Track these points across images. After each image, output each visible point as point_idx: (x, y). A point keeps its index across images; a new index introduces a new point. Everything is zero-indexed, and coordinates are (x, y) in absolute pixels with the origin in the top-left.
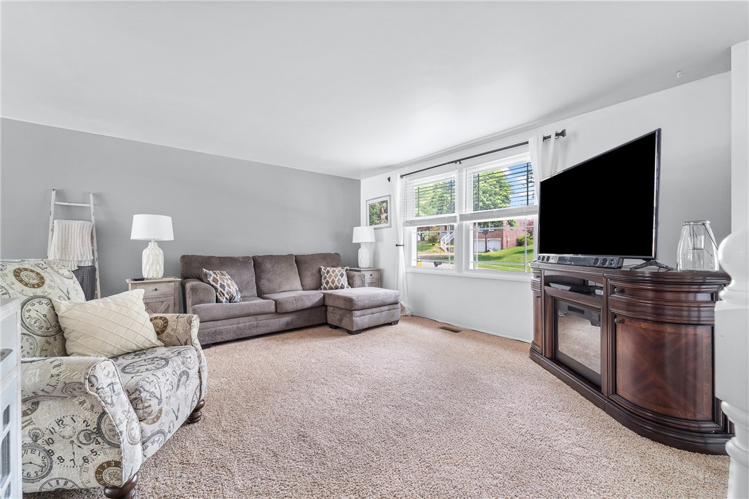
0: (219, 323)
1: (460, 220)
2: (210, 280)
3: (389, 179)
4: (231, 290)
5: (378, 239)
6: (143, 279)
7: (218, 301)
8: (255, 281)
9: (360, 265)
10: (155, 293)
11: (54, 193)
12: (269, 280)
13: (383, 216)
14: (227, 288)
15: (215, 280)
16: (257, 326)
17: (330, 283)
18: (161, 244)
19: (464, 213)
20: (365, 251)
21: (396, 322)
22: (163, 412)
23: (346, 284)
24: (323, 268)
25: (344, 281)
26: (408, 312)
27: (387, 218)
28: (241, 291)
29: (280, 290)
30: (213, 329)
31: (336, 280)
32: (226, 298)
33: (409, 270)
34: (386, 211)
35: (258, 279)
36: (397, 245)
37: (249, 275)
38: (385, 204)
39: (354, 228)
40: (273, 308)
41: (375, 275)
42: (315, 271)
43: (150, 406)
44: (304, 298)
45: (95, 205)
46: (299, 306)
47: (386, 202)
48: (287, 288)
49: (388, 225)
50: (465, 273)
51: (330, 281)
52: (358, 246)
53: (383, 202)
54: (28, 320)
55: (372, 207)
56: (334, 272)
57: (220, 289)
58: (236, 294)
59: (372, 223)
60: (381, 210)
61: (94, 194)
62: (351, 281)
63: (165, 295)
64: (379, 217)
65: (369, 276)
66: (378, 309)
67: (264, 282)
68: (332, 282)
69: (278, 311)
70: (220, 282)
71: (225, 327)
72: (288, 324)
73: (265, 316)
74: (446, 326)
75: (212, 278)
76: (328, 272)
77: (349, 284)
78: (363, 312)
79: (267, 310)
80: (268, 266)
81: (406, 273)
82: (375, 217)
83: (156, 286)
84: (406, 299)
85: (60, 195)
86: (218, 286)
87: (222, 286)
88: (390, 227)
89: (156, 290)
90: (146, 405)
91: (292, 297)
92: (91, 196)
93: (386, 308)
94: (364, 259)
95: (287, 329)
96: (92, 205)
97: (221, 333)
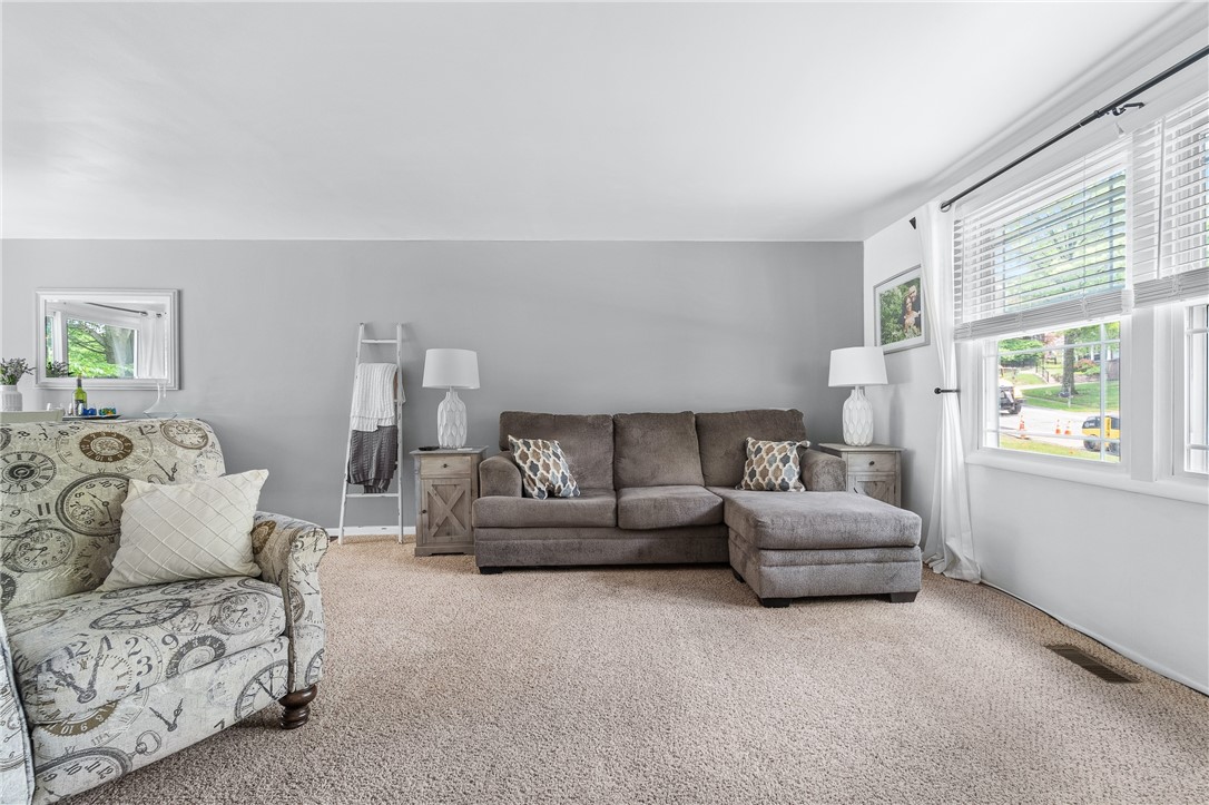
0: (513, 533)
1: (1138, 302)
2: (517, 455)
3: (913, 222)
4: (550, 476)
5: (895, 377)
6: (438, 448)
7: (525, 494)
8: (611, 460)
9: (847, 439)
10: (445, 471)
11: (362, 328)
12: (634, 461)
13: (910, 320)
14: (541, 470)
15: (524, 457)
16: (579, 549)
17: (758, 476)
18: (462, 393)
19: (1155, 277)
20: (859, 404)
21: (908, 597)
22: (117, 713)
23: (793, 481)
24: (751, 440)
25: (790, 473)
26: (968, 572)
27: (918, 323)
28: (580, 477)
29: (654, 482)
30: (503, 543)
31: (771, 470)
32: (539, 489)
33: (974, 457)
34: (916, 306)
35: (617, 456)
36: (938, 391)
37: (601, 449)
38: (913, 288)
39: (835, 354)
40: (609, 518)
41: (886, 464)
42: (733, 447)
43: (53, 702)
44: (675, 503)
45: (403, 341)
46: (662, 519)
47: (917, 282)
48: (668, 477)
49: (921, 339)
50: (1165, 485)
51: (758, 471)
52: (845, 392)
53: (909, 284)
54: (71, 509)
55: (887, 299)
56: (770, 449)
57: (528, 472)
58: (560, 483)
59: (886, 337)
60: (905, 304)
61: (403, 326)
62: (806, 475)
63: (459, 475)
64: (902, 322)
65: (866, 466)
66: (838, 555)
67: (625, 463)
68: (761, 473)
69: (620, 524)
70: (531, 459)
71: (524, 541)
72: (640, 552)
73: (596, 532)
74: (1082, 644)
75: (519, 452)
76: (759, 450)
77: (801, 479)
78: (790, 555)
79: (596, 520)
80: (635, 433)
81: (966, 464)
82: (891, 324)
83: (447, 460)
84: (967, 535)
85: (369, 330)
86: (526, 467)
87: (534, 468)
88: (927, 343)
89: (445, 466)
90: (44, 698)
91: (651, 499)
92: (399, 329)
93: (870, 554)
94: (858, 423)
95: (640, 562)
96: (398, 341)
97: (516, 550)
